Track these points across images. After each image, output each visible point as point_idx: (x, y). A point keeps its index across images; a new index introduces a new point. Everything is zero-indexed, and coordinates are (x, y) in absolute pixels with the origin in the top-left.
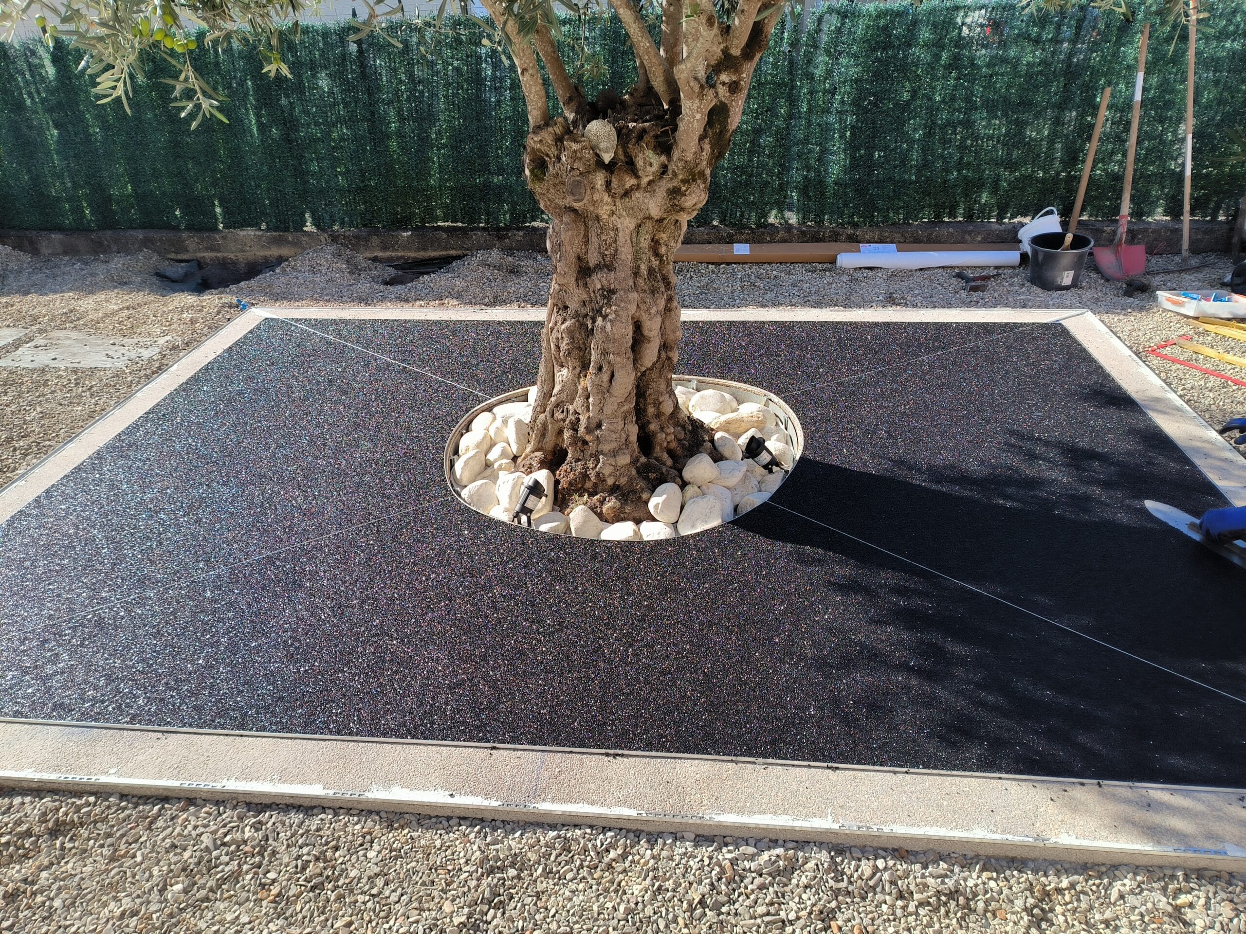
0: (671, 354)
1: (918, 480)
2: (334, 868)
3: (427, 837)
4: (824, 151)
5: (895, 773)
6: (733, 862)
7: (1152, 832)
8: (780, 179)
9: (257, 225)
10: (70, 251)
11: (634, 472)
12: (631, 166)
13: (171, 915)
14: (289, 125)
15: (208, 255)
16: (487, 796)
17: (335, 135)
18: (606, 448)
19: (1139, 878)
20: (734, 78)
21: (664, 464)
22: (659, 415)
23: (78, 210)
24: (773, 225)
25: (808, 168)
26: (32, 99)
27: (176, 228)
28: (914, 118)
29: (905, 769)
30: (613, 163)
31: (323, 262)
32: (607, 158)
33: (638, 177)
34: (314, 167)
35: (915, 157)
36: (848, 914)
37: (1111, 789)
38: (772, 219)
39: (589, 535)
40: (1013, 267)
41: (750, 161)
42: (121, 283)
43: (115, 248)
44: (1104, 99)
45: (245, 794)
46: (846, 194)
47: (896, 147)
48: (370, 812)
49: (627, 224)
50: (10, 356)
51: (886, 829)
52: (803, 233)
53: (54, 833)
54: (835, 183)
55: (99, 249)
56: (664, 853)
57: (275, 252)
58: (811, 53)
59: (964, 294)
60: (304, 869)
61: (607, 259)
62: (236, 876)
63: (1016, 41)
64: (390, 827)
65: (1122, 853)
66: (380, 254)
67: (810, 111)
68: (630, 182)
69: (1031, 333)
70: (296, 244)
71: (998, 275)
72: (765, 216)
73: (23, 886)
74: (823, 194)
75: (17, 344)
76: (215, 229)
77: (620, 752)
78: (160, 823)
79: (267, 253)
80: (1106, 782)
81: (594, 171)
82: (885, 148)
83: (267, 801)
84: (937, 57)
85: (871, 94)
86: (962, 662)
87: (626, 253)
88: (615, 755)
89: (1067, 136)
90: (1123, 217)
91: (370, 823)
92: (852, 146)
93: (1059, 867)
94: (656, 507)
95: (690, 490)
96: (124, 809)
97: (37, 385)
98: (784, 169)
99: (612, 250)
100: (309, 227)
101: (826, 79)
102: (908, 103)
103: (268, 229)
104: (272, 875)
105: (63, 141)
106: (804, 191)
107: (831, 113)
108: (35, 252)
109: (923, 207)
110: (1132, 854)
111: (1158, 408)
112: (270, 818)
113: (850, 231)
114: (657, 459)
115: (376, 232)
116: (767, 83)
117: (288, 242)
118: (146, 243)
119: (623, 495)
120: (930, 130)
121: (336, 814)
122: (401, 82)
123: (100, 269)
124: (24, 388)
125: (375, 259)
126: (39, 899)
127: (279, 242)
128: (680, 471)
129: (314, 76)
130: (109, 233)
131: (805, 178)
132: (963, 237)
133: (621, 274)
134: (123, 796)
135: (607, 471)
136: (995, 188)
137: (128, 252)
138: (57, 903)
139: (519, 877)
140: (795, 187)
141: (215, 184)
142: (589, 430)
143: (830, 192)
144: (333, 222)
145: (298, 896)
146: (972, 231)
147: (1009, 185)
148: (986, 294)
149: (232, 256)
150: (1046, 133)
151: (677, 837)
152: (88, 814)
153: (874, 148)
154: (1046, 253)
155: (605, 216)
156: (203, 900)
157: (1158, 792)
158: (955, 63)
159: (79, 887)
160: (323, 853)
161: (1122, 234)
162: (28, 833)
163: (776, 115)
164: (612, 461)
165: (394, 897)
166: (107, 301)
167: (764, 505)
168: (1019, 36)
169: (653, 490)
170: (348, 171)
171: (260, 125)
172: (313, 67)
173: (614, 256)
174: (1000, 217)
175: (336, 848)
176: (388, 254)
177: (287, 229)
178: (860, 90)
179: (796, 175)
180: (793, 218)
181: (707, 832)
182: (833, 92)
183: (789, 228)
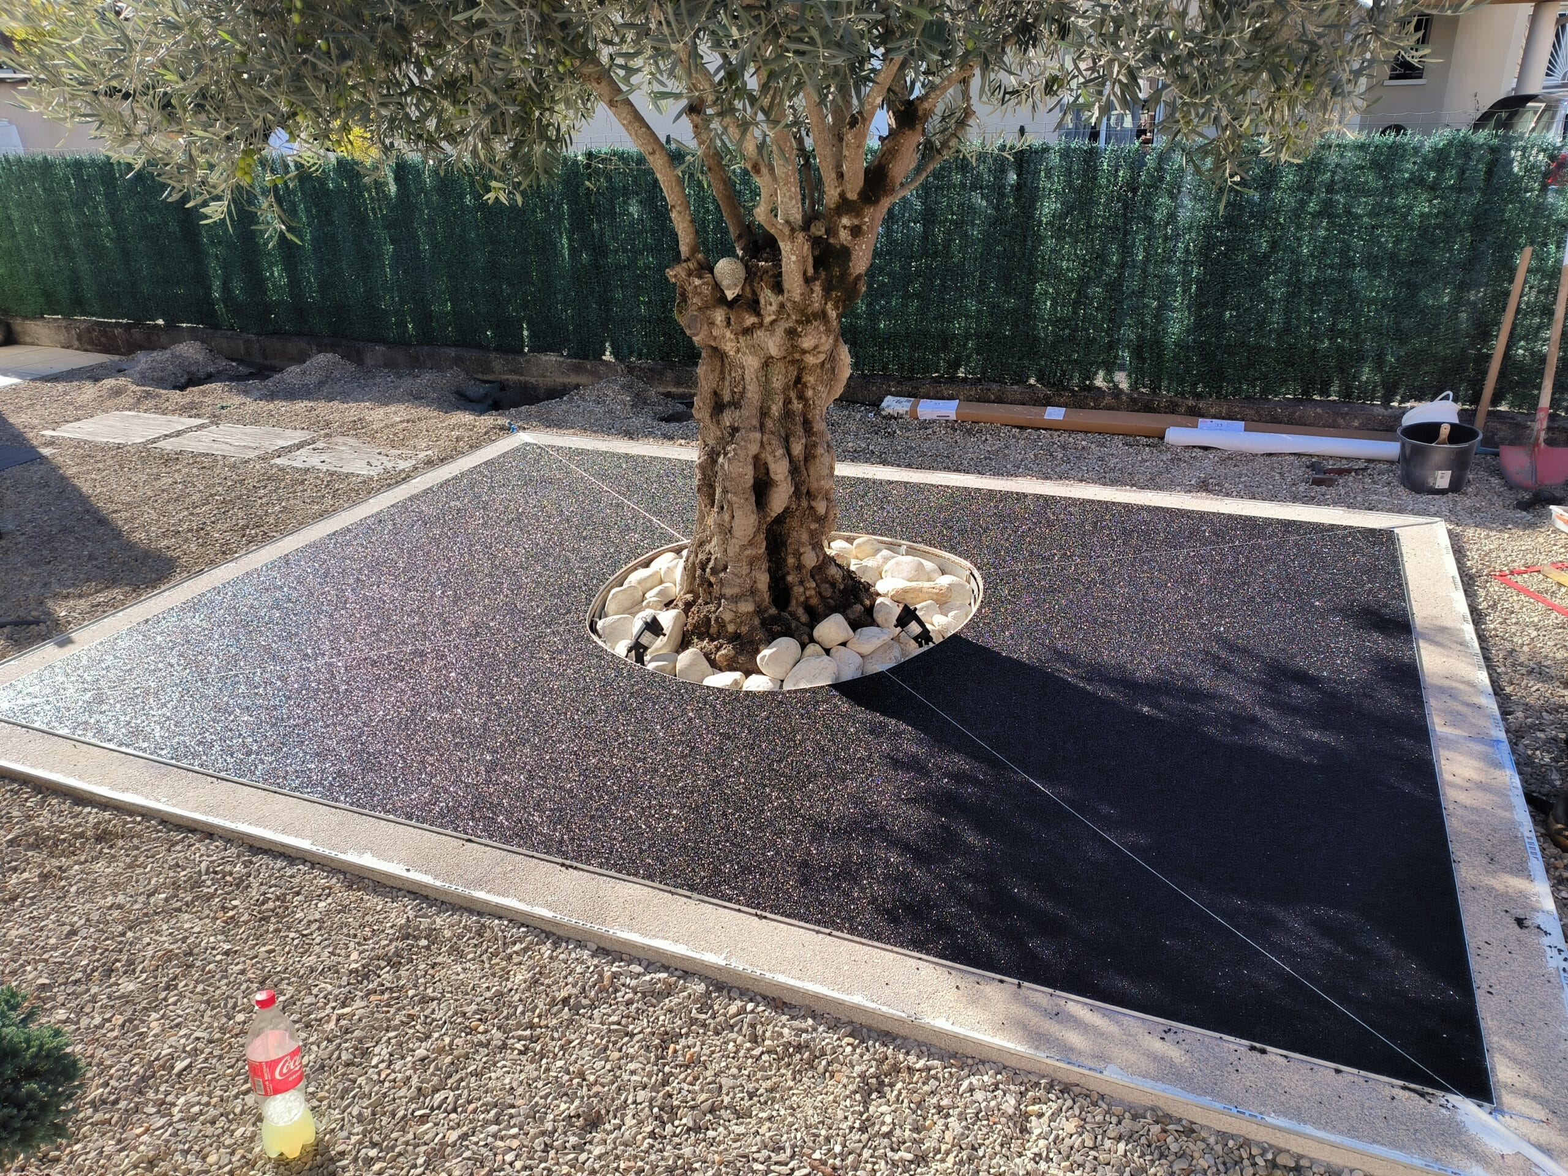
0: (813, 504)
1: (1067, 673)
2: (287, 908)
3: (375, 902)
4: (1163, 306)
5: (818, 932)
6: (615, 976)
7: (1038, 1038)
8: (1109, 335)
9: (559, 351)
10: (390, 364)
11: (757, 621)
12: (754, 306)
13: (146, 915)
14: (599, 250)
15: (512, 377)
16: (436, 877)
17: (641, 263)
18: (729, 591)
19: (999, 1077)
20: (856, 222)
21: (798, 619)
22: (799, 567)
23: (402, 324)
24: (1099, 389)
25: (1143, 325)
26: (375, 214)
27: (486, 349)
28: (1275, 273)
29: (827, 931)
30: (737, 298)
31: (610, 393)
32: (730, 295)
33: (758, 314)
34: (619, 295)
35: (1276, 319)
36: (691, 1041)
37: (1028, 992)
38: (1099, 381)
39: (692, 679)
40: (1392, 462)
41: (1075, 313)
42: (417, 398)
43: (429, 365)
44: (1524, 260)
45: (250, 836)
46: (1188, 358)
47: (1252, 307)
48: (340, 871)
49: (751, 363)
50: (290, 455)
51: (769, 975)
52: (1134, 401)
53: (99, 839)
54: (1176, 344)
55: (416, 364)
56: (562, 956)
57: (573, 379)
58: (1150, 194)
59: (1302, 487)
60: (263, 903)
61: (736, 397)
62: (210, 897)
63: (1406, 186)
64: (350, 887)
65: (990, 1047)
66: (674, 390)
67: (1147, 258)
68: (750, 320)
69: (1345, 537)
70: (594, 373)
71: (1365, 469)
72: (1091, 377)
73: (56, 871)
74: (1159, 356)
75: (300, 446)
76: (521, 352)
77: (575, 864)
78: (178, 848)
79: (566, 380)
80: (1026, 984)
81: (714, 307)
82: (1237, 308)
83: (265, 847)
84: (1303, 203)
85: (1221, 243)
86: (969, 850)
87: (753, 393)
88: (568, 867)
89: (1475, 303)
90: (1542, 409)
91: (334, 880)
92: (1197, 305)
93: (924, 1049)
94: (762, 659)
95: (811, 648)
96: (159, 831)
97: (295, 482)
98: (1115, 322)
99: (740, 388)
100: (608, 357)
101: (1168, 224)
102: (1266, 256)
103: (569, 356)
104: (234, 903)
105: (397, 257)
106: (1138, 352)
107: (1173, 262)
108: (360, 362)
109: (1286, 381)
110: (1001, 1050)
111: (1437, 639)
112: (259, 860)
113: (1191, 402)
114: (791, 614)
115: (672, 366)
116: (1097, 226)
117: (587, 370)
118: (458, 361)
119: (741, 644)
120: (1295, 287)
121: (313, 868)
122: (708, 211)
123: (407, 383)
124: (283, 485)
125: (668, 395)
126: (63, 883)
127: (578, 369)
128: (812, 628)
129: (625, 202)
130: (426, 348)
131: (1140, 337)
132: (1335, 421)
133: (745, 413)
134: (163, 822)
135: (727, 616)
136: (1379, 362)
137: (440, 369)
138: (73, 889)
139: (428, 948)
140: (1128, 347)
141: (525, 306)
142: (714, 571)
143: (1168, 355)
144: (631, 354)
145: (246, 923)
146: (1347, 414)
147: (1397, 360)
148: (1332, 490)
149: (533, 380)
150: (1446, 299)
151: (580, 944)
152: (130, 829)
153: (1224, 306)
154: (1414, 447)
155: (732, 353)
156: (176, 910)
157: (1077, 1006)
158: (1327, 210)
159: (95, 881)
160: (284, 895)
161: (1538, 431)
162: (82, 835)
163: (1105, 263)
164: (732, 606)
165: (318, 940)
166: (395, 413)
167: (881, 674)
168: (1410, 180)
169: (768, 643)
170: (650, 301)
171: (572, 249)
172: (626, 193)
173: (742, 394)
174: (1387, 400)
175: (298, 894)
176: (681, 390)
177: (586, 358)
178: (1209, 237)
179: (1128, 333)
180: (1122, 380)
181: (608, 946)
182: (1176, 236)
183: (1116, 392)
